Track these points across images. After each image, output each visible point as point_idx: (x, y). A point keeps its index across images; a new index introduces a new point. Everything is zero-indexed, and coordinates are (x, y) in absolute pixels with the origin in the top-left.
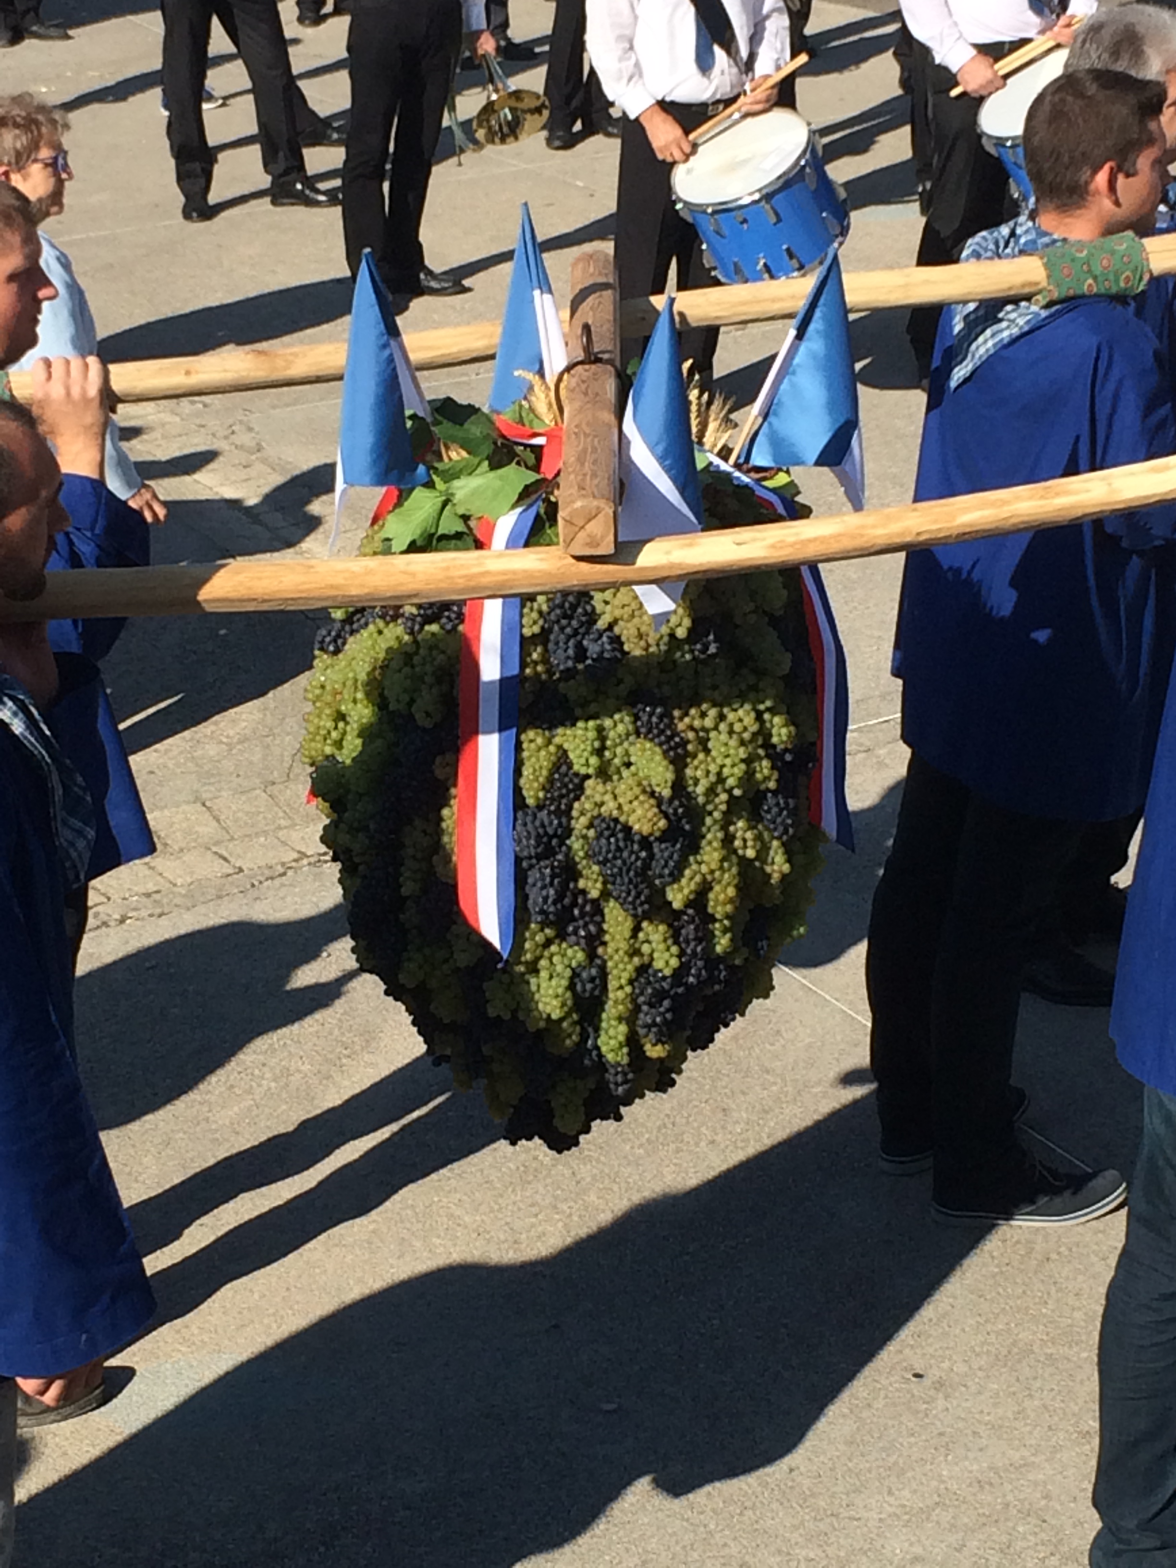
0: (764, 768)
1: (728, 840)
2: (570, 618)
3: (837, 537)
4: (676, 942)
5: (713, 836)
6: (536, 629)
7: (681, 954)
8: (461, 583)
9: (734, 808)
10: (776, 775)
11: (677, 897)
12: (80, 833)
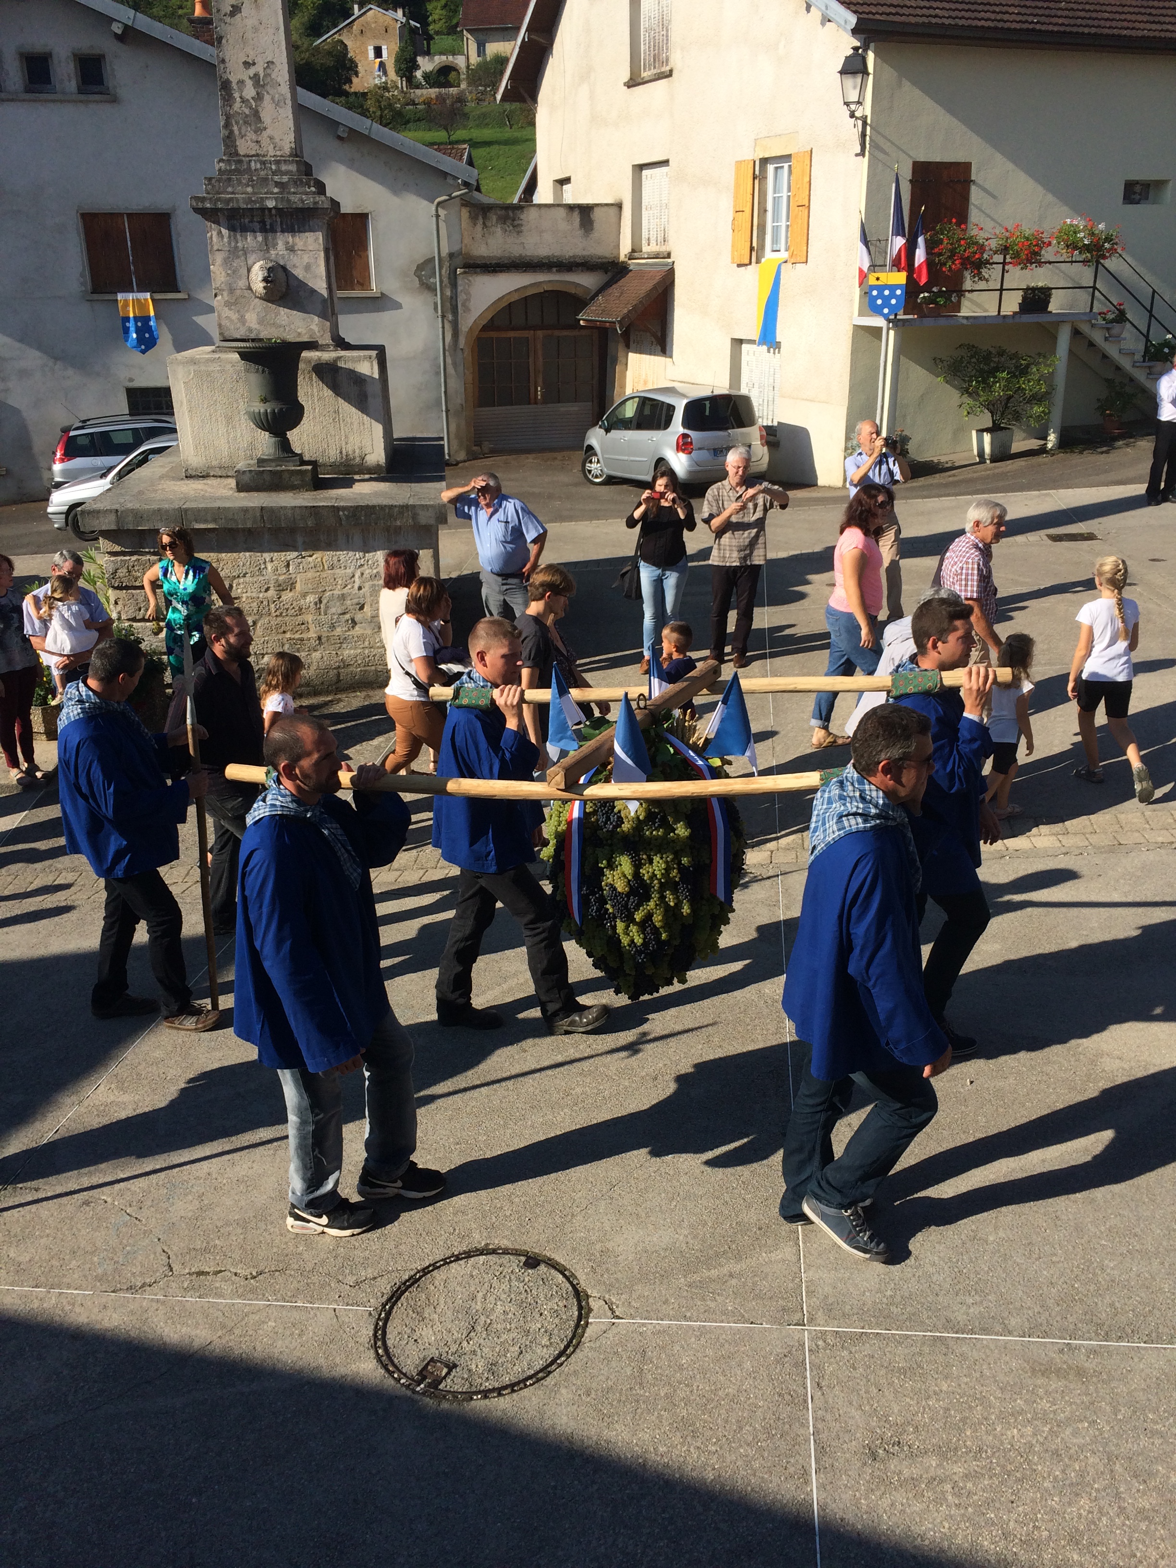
0: (674, 873)
1: (662, 898)
2: (605, 807)
3: (659, 791)
4: (644, 933)
5: (655, 896)
6: (591, 810)
7: (644, 939)
8: (512, 793)
9: (663, 887)
10: (679, 876)
11: (638, 917)
12: (355, 870)
